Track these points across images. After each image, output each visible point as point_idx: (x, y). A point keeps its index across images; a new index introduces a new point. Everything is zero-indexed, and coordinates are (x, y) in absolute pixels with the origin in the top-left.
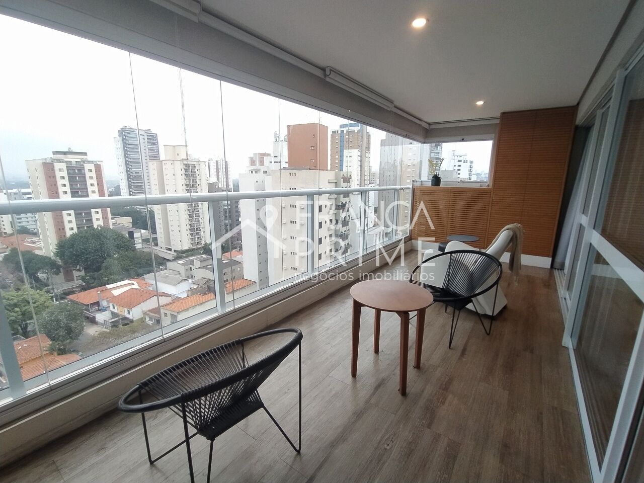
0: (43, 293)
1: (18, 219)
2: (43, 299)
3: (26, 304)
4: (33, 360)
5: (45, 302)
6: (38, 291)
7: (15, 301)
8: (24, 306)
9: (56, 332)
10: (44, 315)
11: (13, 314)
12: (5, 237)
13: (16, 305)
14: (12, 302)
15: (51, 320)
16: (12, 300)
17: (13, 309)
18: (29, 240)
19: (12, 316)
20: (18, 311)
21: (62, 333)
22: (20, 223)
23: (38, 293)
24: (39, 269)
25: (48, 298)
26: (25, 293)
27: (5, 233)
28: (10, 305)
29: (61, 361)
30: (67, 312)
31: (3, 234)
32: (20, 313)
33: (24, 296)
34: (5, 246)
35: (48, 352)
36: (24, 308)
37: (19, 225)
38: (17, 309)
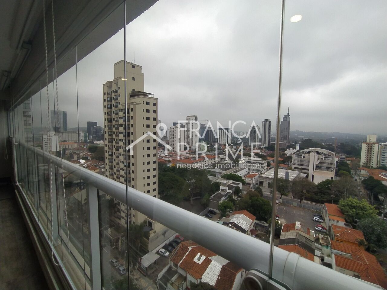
0: (373, 207)
1: (382, 160)
2: (371, 211)
3: (360, 209)
4: (349, 242)
5: (372, 213)
6: (370, 205)
7: (355, 205)
8: (359, 210)
9: (369, 235)
10: (366, 221)
11: (351, 211)
12: (371, 169)
13: (354, 207)
14: (353, 204)
15: (369, 226)
16: (354, 204)
17: (352, 209)
18: (384, 174)
19: (350, 212)
20: (354, 211)
21: (374, 238)
22: (383, 162)
23: (369, 206)
24: (380, 193)
25: (375, 212)
26: (362, 203)
27: (372, 167)
28: (351, 206)
29: (363, 254)
30: (382, 226)
31: (371, 167)
32: (355, 213)
33: (361, 205)
34: (368, 174)
35: (357, 243)
36: (358, 211)
37: (382, 164)
38: (354, 210)
